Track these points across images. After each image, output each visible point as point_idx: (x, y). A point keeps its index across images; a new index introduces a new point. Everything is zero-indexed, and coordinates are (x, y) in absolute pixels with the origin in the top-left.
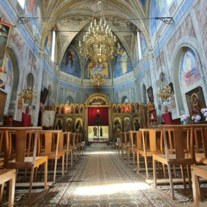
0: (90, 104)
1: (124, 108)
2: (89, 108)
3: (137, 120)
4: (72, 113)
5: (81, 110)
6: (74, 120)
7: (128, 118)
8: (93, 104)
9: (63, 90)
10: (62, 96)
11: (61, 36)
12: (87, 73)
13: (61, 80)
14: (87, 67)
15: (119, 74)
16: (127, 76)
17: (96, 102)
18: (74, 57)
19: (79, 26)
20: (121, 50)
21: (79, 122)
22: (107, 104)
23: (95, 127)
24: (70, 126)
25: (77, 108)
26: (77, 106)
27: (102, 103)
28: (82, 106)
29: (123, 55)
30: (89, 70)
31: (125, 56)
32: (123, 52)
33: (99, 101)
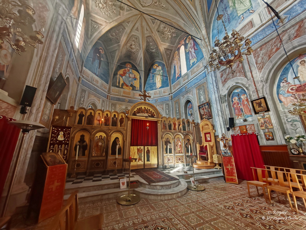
0: (134, 114)
1: (175, 124)
4: (106, 124)
5: (122, 121)
8: (138, 115)
9: (85, 92)
10: (82, 100)
11: (92, 20)
12: (116, 80)
13: (83, 79)
14: (117, 74)
15: (152, 88)
16: (162, 91)
17: (142, 112)
18: (103, 57)
19: (119, 17)
20: (156, 65)
21: (117, 140)
22: (156, 117)
23: (140, 148)
24: (101, 146)
25: (115, 119)
26: (115, 115)
27: (150, 115)
28: (122, 116)
29: (157, 70)
30: (118, 77)
31: (160, 71)
32: (157, 66)
33: (146, 112)
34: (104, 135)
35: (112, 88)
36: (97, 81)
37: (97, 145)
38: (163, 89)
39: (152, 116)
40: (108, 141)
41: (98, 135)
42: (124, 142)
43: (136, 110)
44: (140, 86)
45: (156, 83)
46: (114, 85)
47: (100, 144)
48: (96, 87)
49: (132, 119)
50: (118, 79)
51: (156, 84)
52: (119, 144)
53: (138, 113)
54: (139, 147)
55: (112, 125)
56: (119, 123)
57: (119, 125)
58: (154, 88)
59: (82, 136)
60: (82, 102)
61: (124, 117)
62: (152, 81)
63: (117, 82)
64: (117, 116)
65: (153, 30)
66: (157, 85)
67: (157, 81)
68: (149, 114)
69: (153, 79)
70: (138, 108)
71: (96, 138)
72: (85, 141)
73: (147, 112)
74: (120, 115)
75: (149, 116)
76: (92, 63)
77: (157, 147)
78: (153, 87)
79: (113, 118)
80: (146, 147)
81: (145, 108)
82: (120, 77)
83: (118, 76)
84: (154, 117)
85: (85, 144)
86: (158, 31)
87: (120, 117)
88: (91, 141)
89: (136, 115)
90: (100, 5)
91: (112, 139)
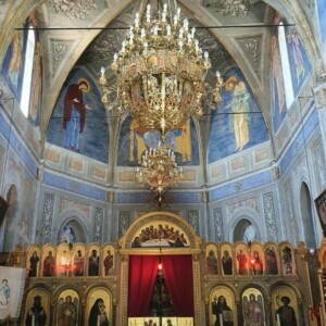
0: (136, 245)
1: (242, 259)
2: (132, 258)
3: (286, 300)
4: (78, 273)
5: (108, 263)
6: (84, 296)
7: (257, 293)
8: (144, 244)
9: (53, 199)
10: (47, 217)
11: (52, 40)
12: (128, 148)
13: (46, 170)
14: (129, 130)
15: (225, 150)
16: (252, 157)
17: (155, 237)
18: (89, 101)
19: (105, 11)
20: (231, 78)
21: (99, 304)
22: (188, 243)
23: (151, 321)
24: (70, 318)
25: (95, 259)
26: (94, 251)
27: (173, 242)
28: (109, 252)
29: (235, 94)
30: (132, 138)
31: (243, 96)
32: (236, 83)
33: (163, 235)
34: (74, 295)
35: (119, 170)
36: (79, 166)
37: (63, 316)
38: (253, 151)
39: (180, 244)
40: (83, 307)
41: (64, 295)
42: (114, 307)
43: (138, 234)
44: (194, 149)
45: (233, 134)
46: (123, 162)
47: (68, 313)
48: (76, 180)
49: (131, 256)
50: (132, 142)
51: (234, 138)
52: (105, 313)
53: (145, 240)
54: (147, 319)
55: (90, 275)
56: (104, 268)
57: (104, 273)
58: (230, 149)
59: (38, 299)
60: (47, 223)
61: (113, 253)
62: (224, 128)
63: (129, 151)
64: (98, 254)
65: (192, 8)
66: (237, 139)
67: (236, 126)
68: (172, 239)
69: (226, 123)
70: (144, 228)
71: (61, 302)
72: (42, 309)
73: (166, 236)
74: (106, 249)
75: (172, 245)
76: (65, 127)
77: (191, 319)
78: (226, 147)
79: (91, 259)
80: (165, 320)
81: (160, 226)
82: (137, 137)
83: (132, 135)
84: (183, 246)
85: (42, 313)
86: (208, 6)
87: (105, 255)
88: (51, 308)
89: (140, 247)
90: (64, 7)
91: (91, 304)
